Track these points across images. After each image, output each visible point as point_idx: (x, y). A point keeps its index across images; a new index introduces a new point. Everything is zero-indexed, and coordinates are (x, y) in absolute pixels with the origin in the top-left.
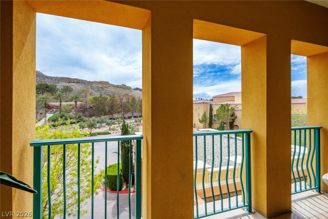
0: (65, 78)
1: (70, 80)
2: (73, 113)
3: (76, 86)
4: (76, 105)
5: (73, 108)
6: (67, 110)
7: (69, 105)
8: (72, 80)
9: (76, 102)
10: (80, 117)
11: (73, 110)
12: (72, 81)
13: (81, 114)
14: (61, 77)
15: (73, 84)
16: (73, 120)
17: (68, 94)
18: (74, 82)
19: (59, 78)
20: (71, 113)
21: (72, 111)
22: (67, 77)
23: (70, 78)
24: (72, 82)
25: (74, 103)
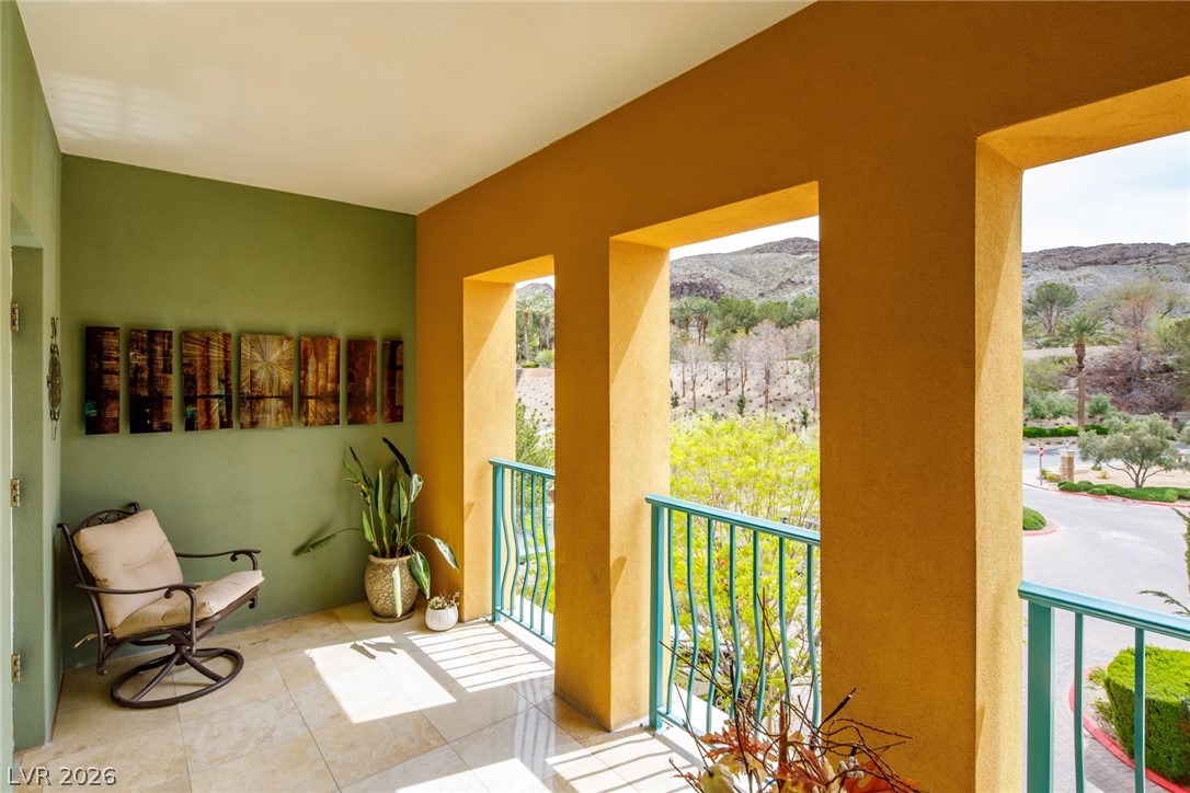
0: (1060, 249)
1: (1079, 253)
2: (1071, 393)
3: (1104, 277)
4: (1080, 359)
5: (1070, 373)
6: (1042, 379)
7: (1056, 359)
8: (1091, 253)
9: (1080, 348)
10: (1099, 410)
11: (1072, 382)
12: (1091, 258)
13: (1106, 398)
14: (1040, 252)
15: (1087, 270)
16: (1068, 419)
17: (1055, 314)
18: (1096, 263)
19: (1033, 254)
20: (1064, 391)
21: (1066, 383)
22: (1066, 246)
23: (1079, 249)
24: (1090, 264)
25: (1074, 351)
